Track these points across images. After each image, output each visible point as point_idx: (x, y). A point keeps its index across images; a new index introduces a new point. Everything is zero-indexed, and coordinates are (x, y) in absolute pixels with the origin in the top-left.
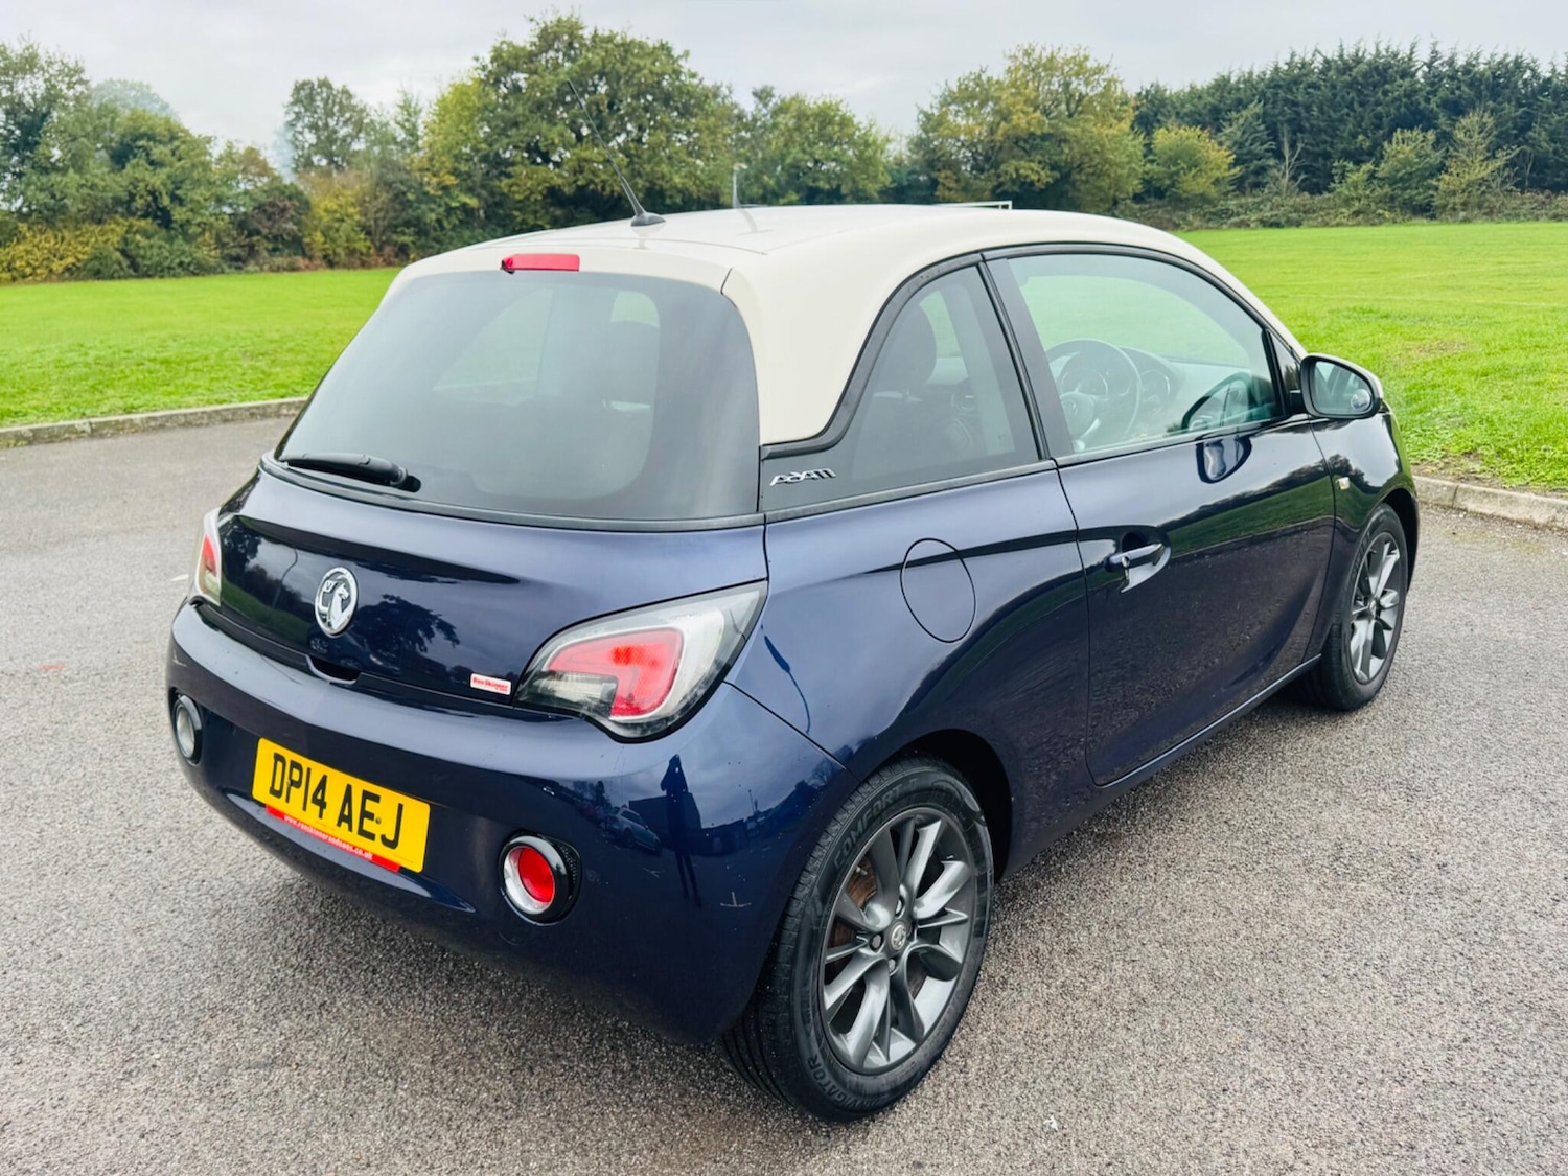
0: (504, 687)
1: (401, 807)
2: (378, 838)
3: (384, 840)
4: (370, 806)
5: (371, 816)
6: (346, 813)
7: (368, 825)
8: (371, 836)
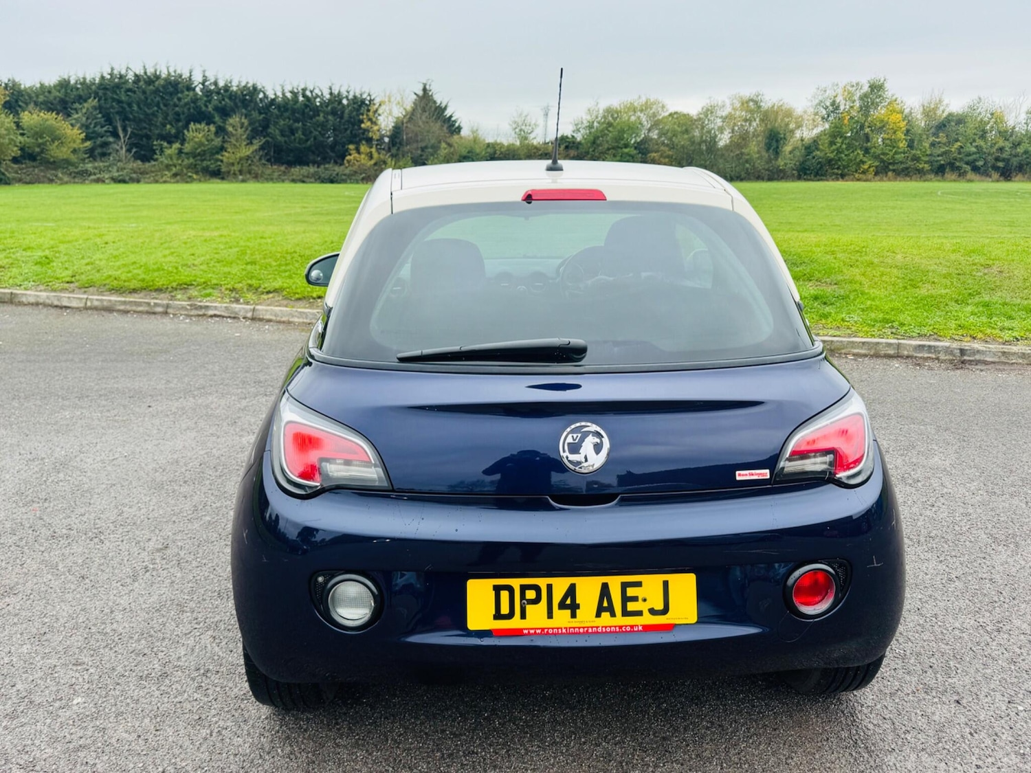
0: (765, 474)
1: (666, 584)
2: (646, 613)
3: (653, 612)
4: (631, 592)
5: (635, 599)
6: (605, 604)
7: (631, 606)
8: (639, 613)
